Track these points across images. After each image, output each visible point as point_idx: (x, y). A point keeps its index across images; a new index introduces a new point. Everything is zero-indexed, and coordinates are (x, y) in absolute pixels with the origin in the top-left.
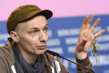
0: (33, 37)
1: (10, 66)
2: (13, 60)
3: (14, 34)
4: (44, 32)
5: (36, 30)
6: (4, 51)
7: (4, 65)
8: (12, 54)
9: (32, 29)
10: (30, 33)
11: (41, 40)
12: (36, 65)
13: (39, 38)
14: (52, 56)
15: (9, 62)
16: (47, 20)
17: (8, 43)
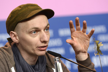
0: (33, 37)
1: (10, 67)
2: (13, 61)
3: (14, 34)
4: (45, 32)
5: (37, 30)
6: (3, 52)
7: (3, 66)
8: (12, 55)
9: (32, 29)
10: (30, 33)
11: (42, 40)
12: (37, 67)
13: (40, 39)
14: (53, 57)
15: (8, 63)
16: (48, 19)
17: (8, 43)
